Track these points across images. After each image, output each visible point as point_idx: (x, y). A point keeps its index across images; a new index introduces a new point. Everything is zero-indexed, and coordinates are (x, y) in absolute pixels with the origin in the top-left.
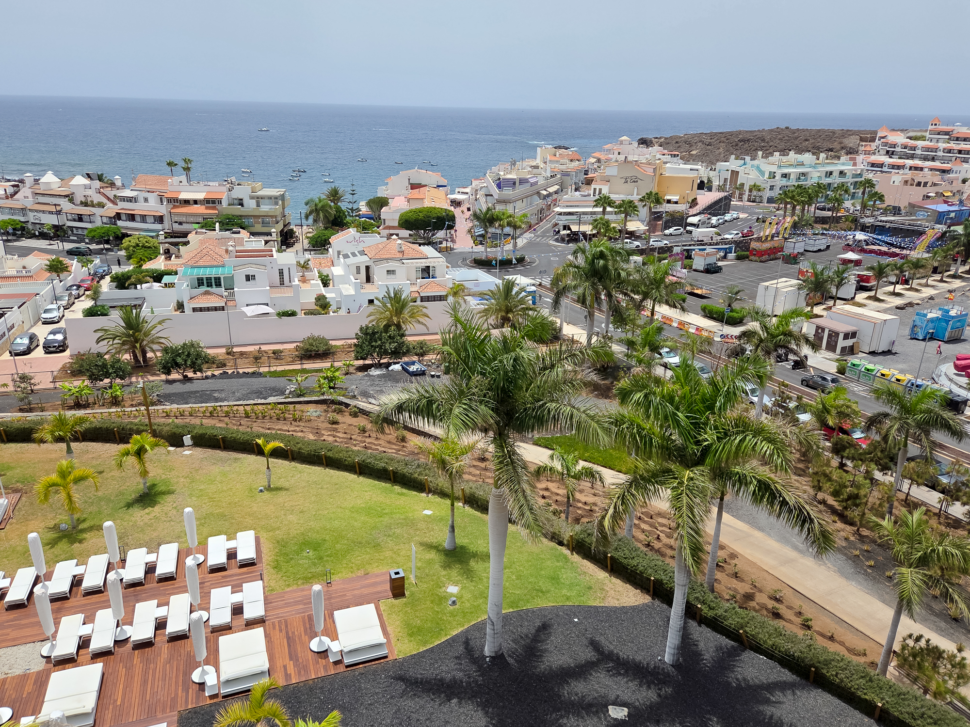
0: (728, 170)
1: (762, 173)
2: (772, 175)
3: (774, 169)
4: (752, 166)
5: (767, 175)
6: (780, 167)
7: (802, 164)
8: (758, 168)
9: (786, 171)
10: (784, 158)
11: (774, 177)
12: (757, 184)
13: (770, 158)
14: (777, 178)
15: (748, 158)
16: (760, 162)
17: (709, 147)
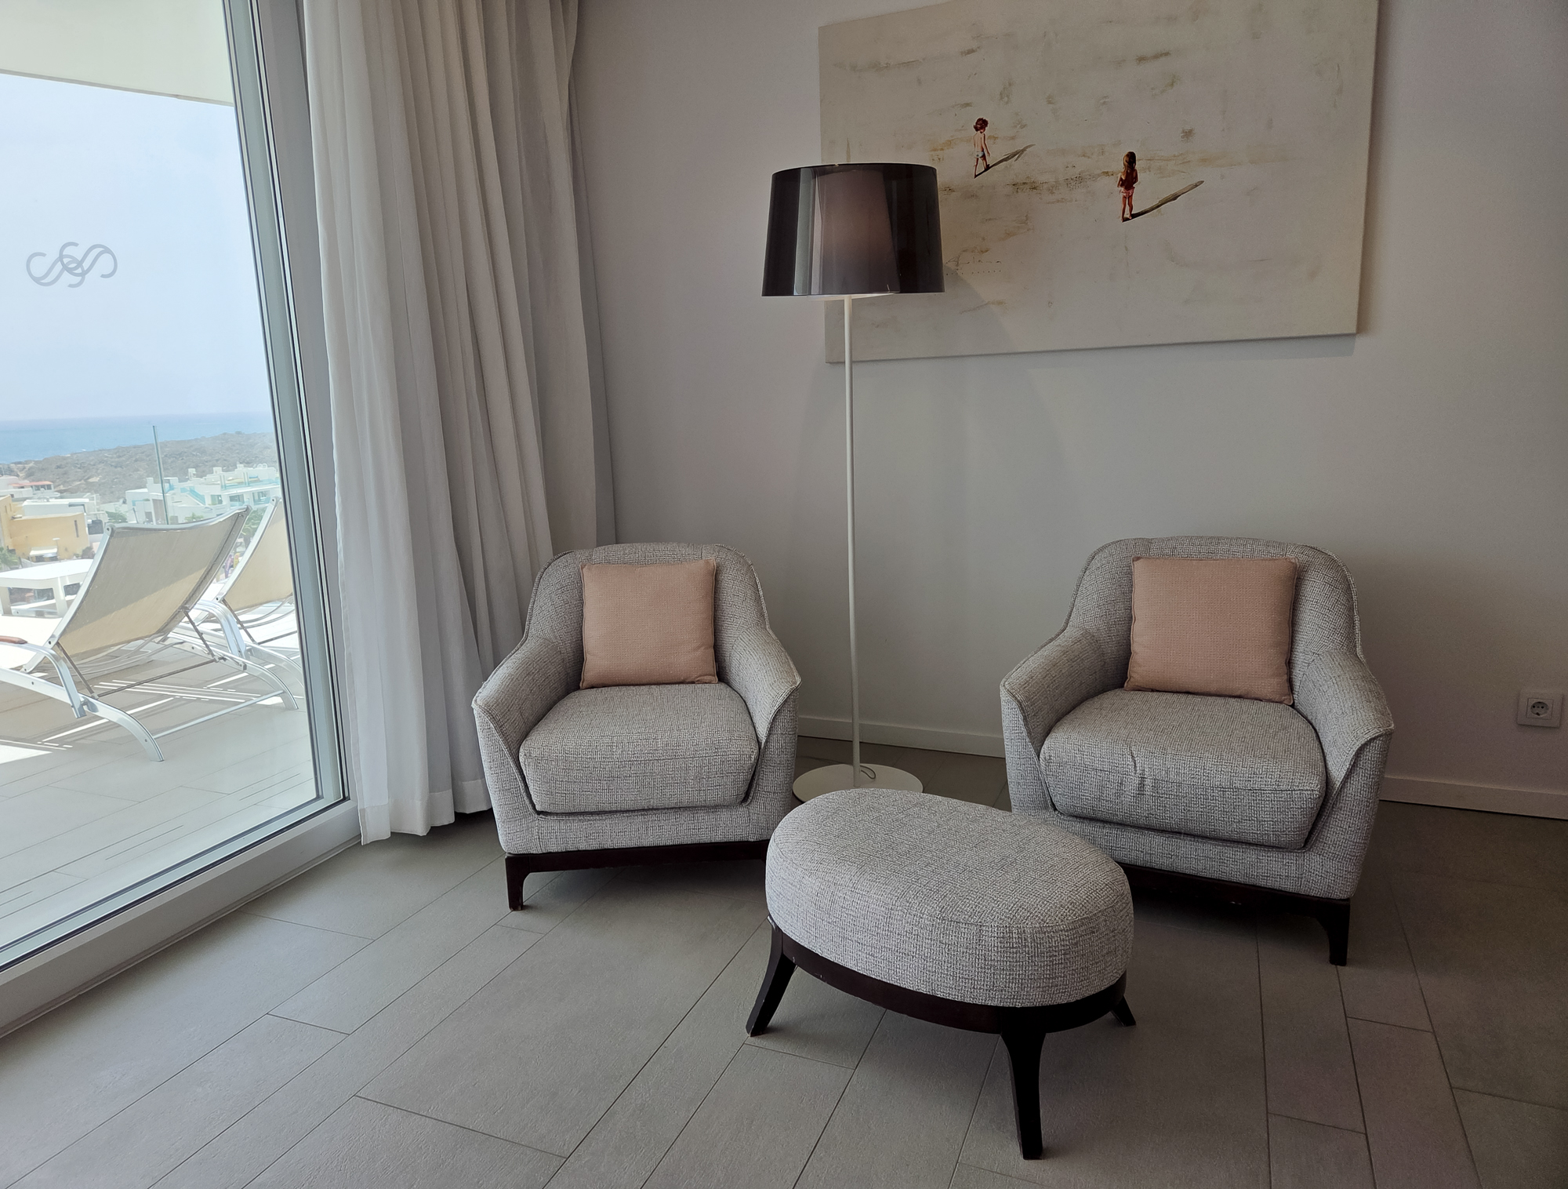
0: (148, 500)
1: (202, 499)
2: (217, 500)
3: (217, 491)
4: (183, 490)
5: (208, 501)
6: (224, 487)
7: (256, 481)
8: (192, 492)
9: (234, 491)
10: (230, 476)
11: (220, 502)
12: (198, 514)
13: (208, 476)
14: (224, 503)
15: (174, 480)
16: (194, 482)
17: (119, 469)
